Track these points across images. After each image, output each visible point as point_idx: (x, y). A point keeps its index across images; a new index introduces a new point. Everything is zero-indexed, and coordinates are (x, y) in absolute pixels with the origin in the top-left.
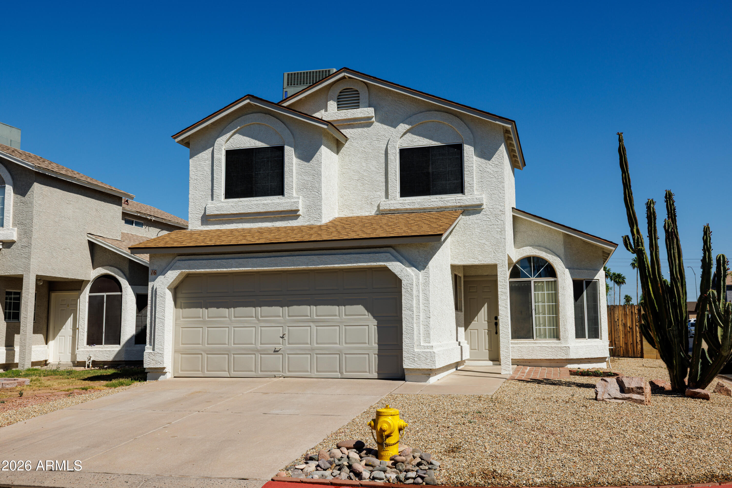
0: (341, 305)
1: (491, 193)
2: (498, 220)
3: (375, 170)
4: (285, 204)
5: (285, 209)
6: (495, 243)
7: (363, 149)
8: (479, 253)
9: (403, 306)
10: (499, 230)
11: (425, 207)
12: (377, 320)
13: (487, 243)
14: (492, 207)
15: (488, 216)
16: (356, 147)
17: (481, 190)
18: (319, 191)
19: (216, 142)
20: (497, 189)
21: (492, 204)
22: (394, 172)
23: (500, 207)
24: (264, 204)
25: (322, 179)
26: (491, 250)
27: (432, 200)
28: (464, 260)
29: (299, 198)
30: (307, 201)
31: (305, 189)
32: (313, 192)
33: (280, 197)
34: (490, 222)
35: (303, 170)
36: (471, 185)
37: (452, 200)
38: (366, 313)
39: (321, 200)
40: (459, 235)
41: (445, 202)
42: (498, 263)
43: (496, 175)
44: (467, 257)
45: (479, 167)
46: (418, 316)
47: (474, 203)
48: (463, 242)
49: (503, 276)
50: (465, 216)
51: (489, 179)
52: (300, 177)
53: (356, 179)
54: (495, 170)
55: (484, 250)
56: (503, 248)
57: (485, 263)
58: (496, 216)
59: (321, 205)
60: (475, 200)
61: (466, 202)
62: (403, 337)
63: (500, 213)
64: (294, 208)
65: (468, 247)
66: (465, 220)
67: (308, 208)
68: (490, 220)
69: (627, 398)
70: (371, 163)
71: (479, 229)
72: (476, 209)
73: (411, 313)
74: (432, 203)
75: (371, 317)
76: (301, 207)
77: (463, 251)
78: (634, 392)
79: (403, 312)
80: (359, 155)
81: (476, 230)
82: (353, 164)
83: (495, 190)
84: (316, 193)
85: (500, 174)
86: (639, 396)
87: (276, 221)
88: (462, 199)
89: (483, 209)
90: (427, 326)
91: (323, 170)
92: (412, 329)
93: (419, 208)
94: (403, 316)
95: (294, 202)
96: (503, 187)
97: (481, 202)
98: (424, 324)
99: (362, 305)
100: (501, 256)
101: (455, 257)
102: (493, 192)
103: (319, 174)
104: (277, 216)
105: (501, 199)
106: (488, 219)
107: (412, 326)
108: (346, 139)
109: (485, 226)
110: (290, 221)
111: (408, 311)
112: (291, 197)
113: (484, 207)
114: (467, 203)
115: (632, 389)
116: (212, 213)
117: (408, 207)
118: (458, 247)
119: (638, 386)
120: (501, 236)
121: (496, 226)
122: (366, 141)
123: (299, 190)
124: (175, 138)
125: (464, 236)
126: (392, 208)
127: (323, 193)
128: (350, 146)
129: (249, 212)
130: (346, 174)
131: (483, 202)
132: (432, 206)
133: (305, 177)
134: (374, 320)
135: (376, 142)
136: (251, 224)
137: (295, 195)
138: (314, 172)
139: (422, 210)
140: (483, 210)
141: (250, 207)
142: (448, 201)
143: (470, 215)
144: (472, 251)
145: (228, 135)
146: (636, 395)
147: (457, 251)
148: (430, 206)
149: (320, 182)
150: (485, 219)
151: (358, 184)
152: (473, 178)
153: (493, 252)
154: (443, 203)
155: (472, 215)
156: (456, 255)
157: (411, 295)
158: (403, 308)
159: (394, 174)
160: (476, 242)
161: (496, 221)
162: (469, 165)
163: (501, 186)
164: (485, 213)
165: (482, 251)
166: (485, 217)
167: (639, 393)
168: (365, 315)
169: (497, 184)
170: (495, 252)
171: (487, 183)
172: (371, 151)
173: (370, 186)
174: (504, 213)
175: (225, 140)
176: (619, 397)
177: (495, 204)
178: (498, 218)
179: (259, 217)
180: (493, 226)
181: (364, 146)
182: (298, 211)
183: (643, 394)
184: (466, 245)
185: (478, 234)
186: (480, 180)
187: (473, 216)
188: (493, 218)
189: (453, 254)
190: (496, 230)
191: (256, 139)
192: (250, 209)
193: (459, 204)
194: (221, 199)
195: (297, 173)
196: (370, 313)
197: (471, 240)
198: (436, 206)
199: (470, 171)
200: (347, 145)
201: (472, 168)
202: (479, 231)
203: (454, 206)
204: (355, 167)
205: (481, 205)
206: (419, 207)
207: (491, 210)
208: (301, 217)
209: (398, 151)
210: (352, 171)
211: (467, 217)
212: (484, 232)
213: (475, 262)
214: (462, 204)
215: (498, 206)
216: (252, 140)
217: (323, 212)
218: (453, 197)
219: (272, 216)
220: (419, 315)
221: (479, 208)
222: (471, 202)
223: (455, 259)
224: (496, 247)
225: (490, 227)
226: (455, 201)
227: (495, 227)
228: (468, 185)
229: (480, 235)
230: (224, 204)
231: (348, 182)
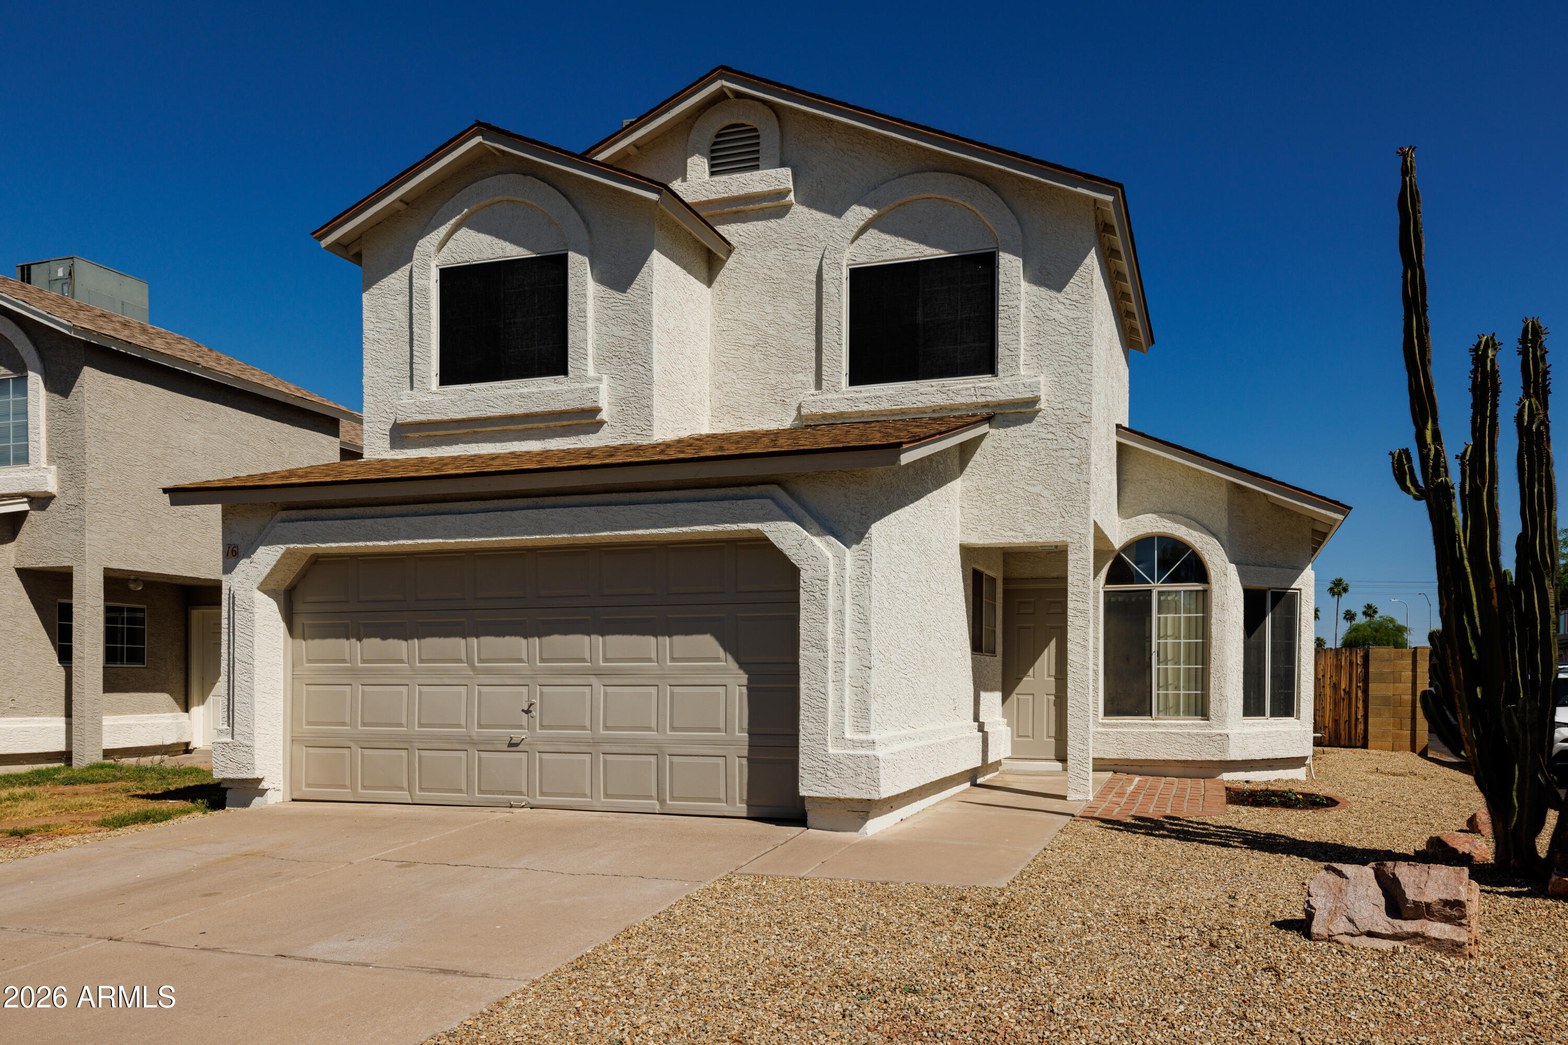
0: (663, 634)
1: (1060, 371)
2: (1074, 438)
3: (794, 321)
4: (569, 396)
5: (567, 408)
6: (1064, 494)
7: (766, 271)
8: (1027, 518)
9: (802, 637)
10: (1076, 461)
11: (903, 407)
12: (746, 672)
13: (1046, 493)
14: (1060, 406)
15: (1051, 429)
16: (752, 267)
17: (1036, 365)
18: (647, 364)
19: (417, 248)
20: (1073, 362)
21: (1060, 399)
22: (836, 324)
23: (1079, 406)
24: (522, 396)
25: (654, 334)
26: (1054, 510)
27: (921, 390)
28: (990, 533)
29: (600, 380)
30: (620, 388)
31: (615, 359)
32: (633, 366)
33: (561, 378)
34: (1056, 442)
35: (610, 312)
36: (1012, 353)
37: (967, 389)
38: (721, 653)
39: (650, 383)
40: (981, 473)
41: (951, 394)
42: (1069, 540)
43: (1073, 328)
44: (998, 527)
45: (1033, 309)
46: (839, 665)
47: (1017, 396)
48: (989, 491)
49: (1080, 571)
50: (997, 428)
51: (1056, 338)
52: (604, 329)
53: (751, 343)
54: (1072, 314)
55: (1038, 509)
56: (1083, 505)
57: (1040, 540)
58: (1070, 428)
59: (650, 397)
60: (1021, 388)
61: (999, 394)
62: (801, 717)
63: (1079, 420)
64: (588, 405)
65: (1003, 502)
66: (997, 437)
67: (622, 403)
68: (1054, 438)
69: (1408, 933)
70: (786, 305)
71: (1028, 459)
72: (1023, 410)
73: (821, 655)
74: (920, 398)
75: (732, 664)
76: (605, 401)
77: (989, 513)
78: (1433, 916)
79: (801, 652)
80: (758, 287)
81: (1023, 463)
82: (743, 309)
83: (1068, 364)
84: (640, 368)
85: (1084, 325)
86: (1447, 927)
87: (552, 437)
88: (989, 388)
89: (1040, 410)
90: (863, 690)
91: (655, 310)
92: (823, 696)
93: (891, 411)
94: (802, 663)
95: (588, 389)
96: (1090, 357)
97: (1036, 394)
98: (854, 684)
99: (712, 634)
100: (1079, 525)
101: (971, 526)
102: (1065, 369)
103: (646, 321)
104: (552, 424)
105: (1084, 386)
106: (1050, 436)
107: (823, 690)
108: (729, 248)
109: (1043, 453)
110: (582, 437)
111: (815, 650)
112: (583, 378)
113: (1042, 405)
114: (1002, 397)
115: (1428, 905)
116: (409, 420)
117: (865, 407)
118: (978, 504)
119: (1450, 897)
120: (1080, 477)
121: (1068, 452)
122: (774, 252)
123: (601, 362)
124: (320, 238)
125: (993, 476)
126: (829, 411)
127: (656, 368)
128: (738, 266)
129: (489, 414)
130: (728, 333)
131: (1038, 394)
132: (920, 405)
133: (614, 328)
134: (741, 672)
135: (797, 253)
136: (497, 444)
137: (591, 372)
138: (636, 315)
139: (898, 414)
140: (1040, 414)
141: (491, 404)
142: (957, 393)
143: (1008, 426)
144: (1010, 512)
145: (443, 230)
146: (1439, 925)
147: (976, 512)
148: (915, 406)
149: (648, 341)
150: (1044, 436)
151: (756, 356)
152: (1018, 334)
153: (1059, 515)
154: (944, 396)
155: (1014, 426)
156: (973, 521)
157: (824, 608)
158: (802, 643)
159: (836, 330)
160: (1020, 492)
161: (1069, 441)
162: (1010, 303)
163: (1083, 355)
164: (1044, 421)
165: (1034, 512)
166: (1044, 430)
167: (1448, 920)
168: (718, 659)
169: (1075, 349)
170: (1064, 514)
171: (1050, 347)
172: (784, 276)
173: (782, 360)
174: (1088, 420)
175: (436, 243)
176: (1384, 932)
177: (1067, 398)
178: (1074, 432)
179: (513, 427)
180: (1061, 451)
181: (769, 264)
182: (598, 410)
183: (1464, 921)
184: (997, 497)
185: (1025, 472)
186: (1035, 341)
187: (1015, 428)
188: (1061, 434)
189: (965, 521)
190: (1068, 461)
191: (505, 240)
192: (491, 409)
193: (981, 400)
194: (430, 385)
195: (597, 320)
196: (731, 654)
197: (1009, 486)
198: (929, 404)
199: (1012, 319)
200: (731, 263)
201: (1016, 312)
202: (1029, 465)
203: (972, 404)
204: (748, 315)
205: (1035, 401)
206: (890, 408)
207: (1058, 412)
208: (605, 425)
209: (846, 273)
210: (741, 326)
211: (1001, 430)
212: (1041, 467)
213: (1016, 537)
214: (989, 399)
215: (1074, 404)
216: (497, 241)
217: (655, 413)
218: (970, 383)
219: (541, 425)
220: (842, 660)
221: (1029, 407)
222: (1011, 394)
223: (971, 532)
224: (1066, 503)
225: (1054, 454)
226: (973, 391)
227: (1067, 454)
228: (1007, 353)
229: (1030, 474)
230: (436, 398)
231: (733, 352)
